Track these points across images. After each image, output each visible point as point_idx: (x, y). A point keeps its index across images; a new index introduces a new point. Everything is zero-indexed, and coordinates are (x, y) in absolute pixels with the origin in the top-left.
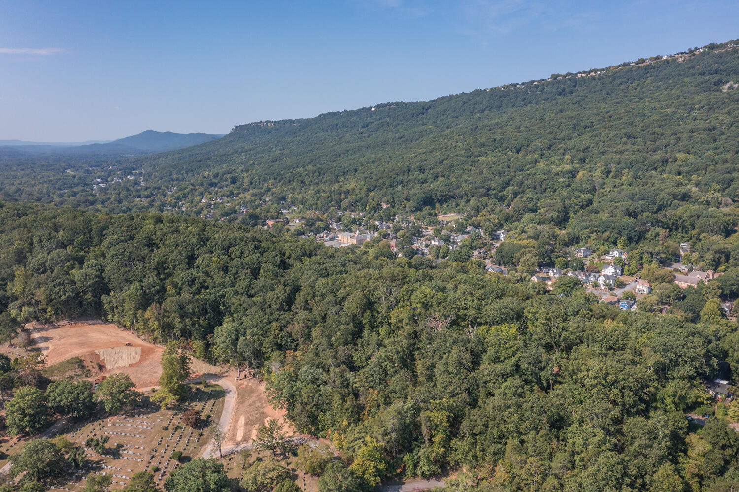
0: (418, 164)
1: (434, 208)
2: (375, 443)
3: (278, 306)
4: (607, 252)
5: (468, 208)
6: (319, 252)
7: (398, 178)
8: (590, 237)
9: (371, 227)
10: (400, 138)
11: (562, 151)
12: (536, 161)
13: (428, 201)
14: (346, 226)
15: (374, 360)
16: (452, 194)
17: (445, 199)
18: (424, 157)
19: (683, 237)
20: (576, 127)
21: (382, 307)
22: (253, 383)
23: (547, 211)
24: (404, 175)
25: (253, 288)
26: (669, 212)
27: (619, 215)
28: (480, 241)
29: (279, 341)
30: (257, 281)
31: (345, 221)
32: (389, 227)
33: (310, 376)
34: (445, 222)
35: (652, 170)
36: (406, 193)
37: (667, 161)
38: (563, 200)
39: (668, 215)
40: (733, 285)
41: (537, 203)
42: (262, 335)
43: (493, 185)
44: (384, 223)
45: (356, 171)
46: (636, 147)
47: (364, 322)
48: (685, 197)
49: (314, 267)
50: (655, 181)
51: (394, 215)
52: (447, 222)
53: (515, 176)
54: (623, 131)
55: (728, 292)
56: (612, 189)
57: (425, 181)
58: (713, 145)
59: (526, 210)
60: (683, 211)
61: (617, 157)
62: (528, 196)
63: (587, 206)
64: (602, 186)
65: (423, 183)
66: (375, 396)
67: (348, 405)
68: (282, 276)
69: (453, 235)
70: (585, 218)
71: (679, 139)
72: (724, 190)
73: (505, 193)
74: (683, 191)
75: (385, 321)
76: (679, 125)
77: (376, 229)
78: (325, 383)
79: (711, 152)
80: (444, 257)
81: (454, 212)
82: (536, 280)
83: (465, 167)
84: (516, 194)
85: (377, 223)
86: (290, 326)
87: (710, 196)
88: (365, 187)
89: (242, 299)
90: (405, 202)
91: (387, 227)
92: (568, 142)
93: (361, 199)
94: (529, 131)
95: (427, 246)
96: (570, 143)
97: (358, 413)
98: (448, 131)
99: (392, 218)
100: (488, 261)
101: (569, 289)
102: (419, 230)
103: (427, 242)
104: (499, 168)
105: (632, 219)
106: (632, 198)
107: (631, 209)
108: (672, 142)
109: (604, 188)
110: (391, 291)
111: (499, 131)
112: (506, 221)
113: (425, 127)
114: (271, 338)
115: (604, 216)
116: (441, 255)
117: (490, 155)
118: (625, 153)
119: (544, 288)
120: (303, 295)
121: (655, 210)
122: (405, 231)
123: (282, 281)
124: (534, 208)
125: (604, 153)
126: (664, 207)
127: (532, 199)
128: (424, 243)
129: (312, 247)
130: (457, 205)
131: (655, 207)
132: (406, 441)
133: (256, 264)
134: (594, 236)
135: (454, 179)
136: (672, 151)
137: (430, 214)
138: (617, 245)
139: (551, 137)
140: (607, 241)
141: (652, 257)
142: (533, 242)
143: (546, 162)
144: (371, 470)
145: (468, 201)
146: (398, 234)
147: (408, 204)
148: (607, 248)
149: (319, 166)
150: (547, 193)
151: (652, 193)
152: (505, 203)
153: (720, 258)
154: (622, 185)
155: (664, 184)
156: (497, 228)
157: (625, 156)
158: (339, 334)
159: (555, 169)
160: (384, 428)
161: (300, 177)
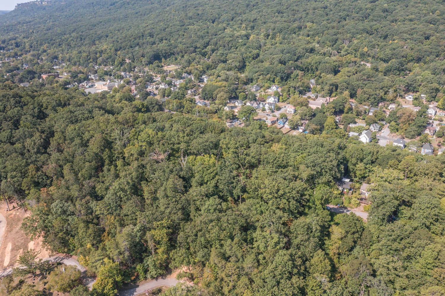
0: (149, 31)
1: (161, 62)
2: (111, 264)
3: (35, 150)
4: (269, 88)
5: (183, 61)
6: (71, 102)
7: (136, 41)
8: (259, 78)
9: (118, 77)
10: (137, 13)
11: (240, 22)
12: (225, 29)
13: (157, 57)
14: (101, 77)
15: (111, 191)
16: (172, 51)
17: (168, 55)
18: (152, 27)
19: (312, 76)
20: (248, 5)
21: (118, 145)
22: (20, 213)
23: (233, 61)
24: (140, 39)
25: (14, 137)
26: (303, 60)
27: (275, 63)
28: (191, 84)
29: (36, 180)
30: (17, 131)
31: (100, 72)
32: (131, 76)
33: (60, 210)
34: (168, 71)
35: (293, 33)
36: (141, 52)
37: (301, 28)
38: (242, 54)
39: (303, 62)
40: (340, 105)
41: (226, 56)
42: (21, 177)
43: (198, 45)
44: (128, 73)
45: (107, 36)
46: (283, 19)
47: (104, 158)
48: (312, 51)
49: (65, 116)
50: (294, 40)
51: (135, 67)
52: (170, 71)
53: (212, 38)
54: (276, 9)
55: (338, 110)
56: (271, 46)
57: (154, 43)
58: (326, 18)
59: (220, 61)
60: (311, 59)
61: (272, 25)
62: (220, 52)
63: (257, 57)
64: (265, 44)
65: (152, 44)
66: (112, 221)
67: (90, 231)
68: (39, 125)
69: (174, 80)
70: (256, 65)
71: (307, 14)
72: (333, 46)
73: (206, 50)
74: (311, 47)
75: (120, 156)
76: (307, 5)
77: (122, 78)
78: (73, 214)
79: (325, 22)
80: (168, 96)
81: (174, 64)
82: (228, 109)
83: (180, 33)
84: (213, 51)
85: (123, 73)
86: (45, 167)
87: (325, 50)
88: (113, 48)
89: (5, 147)
90: (141, 58)
91: (129, 77)
92: (244, 16)
93: (111, 57)
94: (220, 8)
95: (157, 88)
96: (244, 17)
97: (99, 236)
98: (168, 8)
99: (133, 69)
100: (197, 97)
101: (248, 114)
102: (151, 78)
103: (157, 86)
104: (202, 34)
105: (283, 66)
106: (282, 52)
107: (282, 59)
108: (304, 16)
109: (266, 46)
110: (123, 133)
111: (201, 8)
112: (208, 69)
113: (153, 6)
114: (29, 179)
115: (267, 64)
116: (166, 95)
117: (196, 25)
118: (278, 23)
119: (232, 114)
120: (56, 140)
121: (296, 59)
122: (142, 78)
123: (40, 128)
124: (225, 60)
125: (265, 23)
126: (301, 57)
127: (223, 54)
128: (155, 87)
129: (66, 98)
130: (176, 59)
131: (296, 57)
132: (137, 254)
133: (17, 116)
134: (261, 77)
135: (173, 42)
136: (304, 22)
137: (158, 66)
138: (275, 83)
139: (233, 12)
140: (269, 80)
141: (295, 90)
142: (224, 83)
143: (231, 29)
144: (110, 286)
145: (183, 56)
146: (137, 81)
147: (144, 60)
148: (269, 85)
149: (80, 33)
150: (233, 50)
151: (294, 49)
152: (207, 57)
153: (333, 88)
154: (276, 43)
155: (300, 43)
156: (202, 74)
157: (277, 25)
158: (84, 170)
159: (237, 34)
160: (118, 250)
161: (67, 41)
